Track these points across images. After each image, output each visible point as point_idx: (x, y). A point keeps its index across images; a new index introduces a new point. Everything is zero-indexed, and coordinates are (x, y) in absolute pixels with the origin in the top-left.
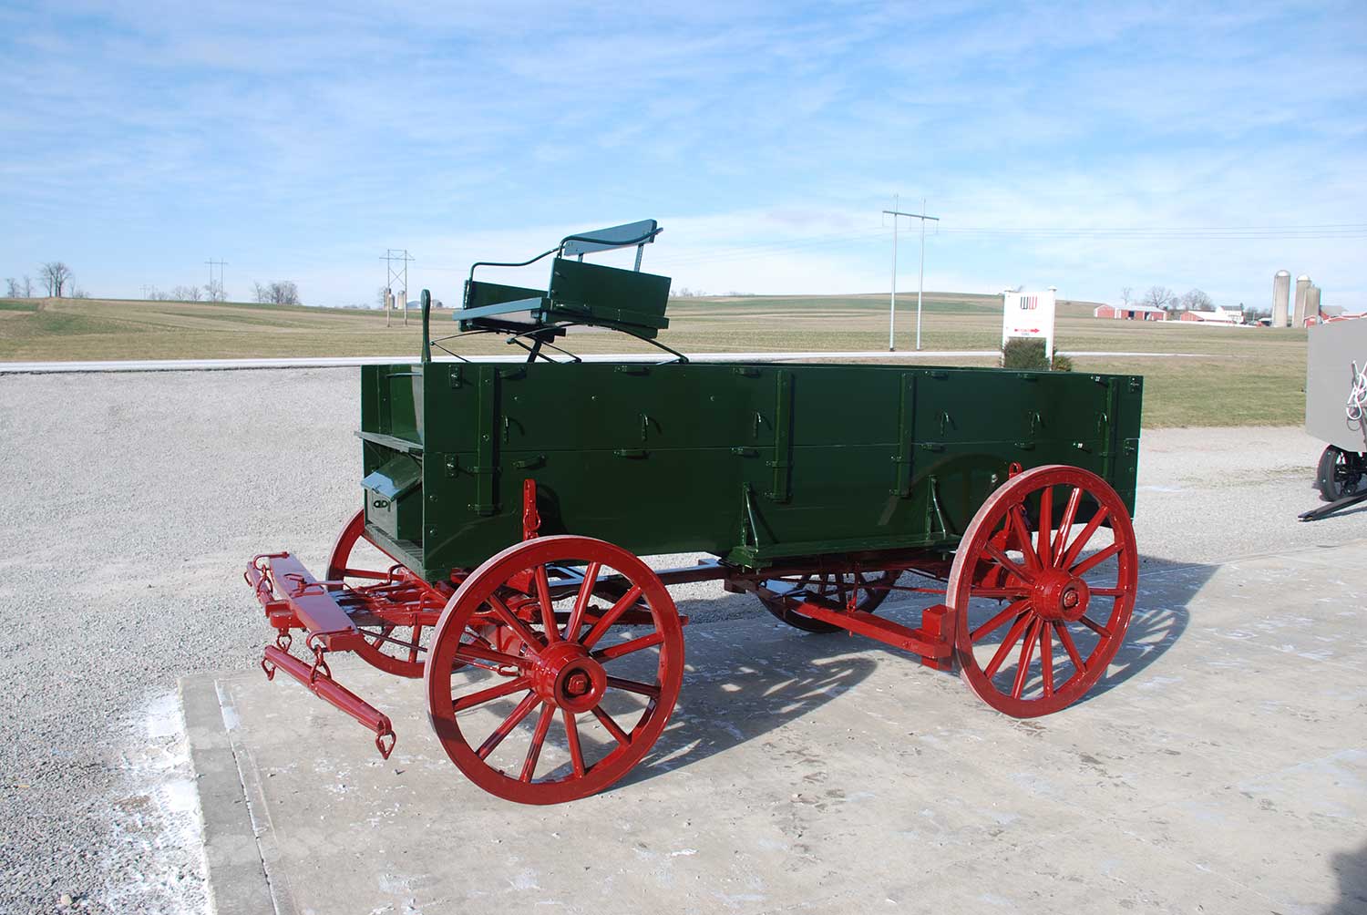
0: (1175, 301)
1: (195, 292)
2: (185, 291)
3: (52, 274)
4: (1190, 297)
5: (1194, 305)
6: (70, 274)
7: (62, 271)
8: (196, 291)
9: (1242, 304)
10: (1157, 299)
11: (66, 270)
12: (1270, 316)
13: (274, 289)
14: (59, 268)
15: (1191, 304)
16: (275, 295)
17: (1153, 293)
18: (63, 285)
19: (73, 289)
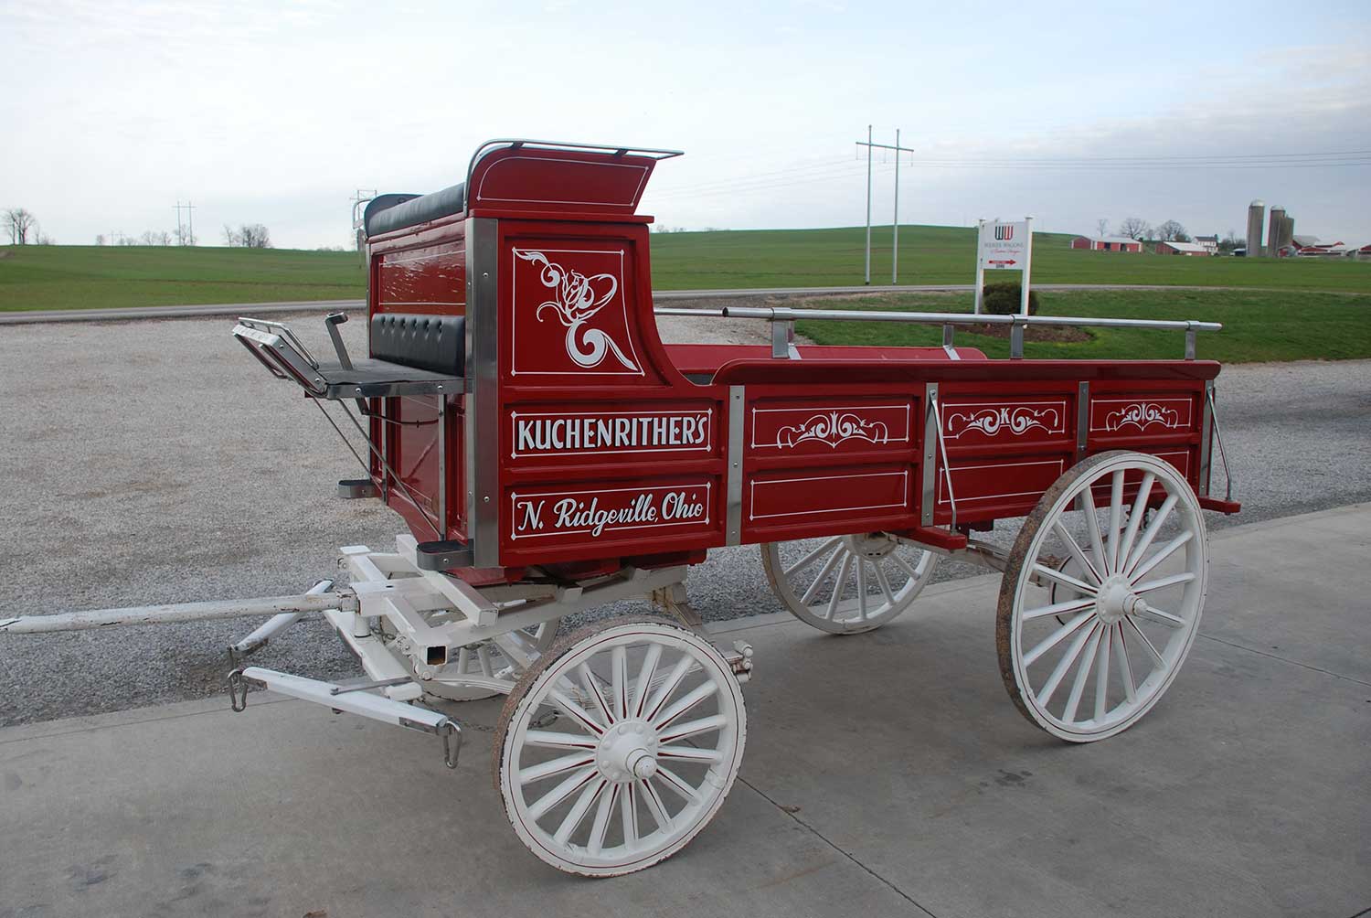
0: (1150, 233)
1: (165, 238)
2: (154, 236)
3: (14, 220)
4: (1166, 229)
5: (1169, 235)
6: (34, 220)
7: (25, 218)
8: (165, 235)
9: (1216, 235)
10: (1133, 230)
11: (29, 216)
12: (1244, 246)
13: (245, 232)
14: (21, 215)
15: (1166, 235)
16: (247, 239)
17: (1129, 224)
18: (26, 231)
19: (37, 236)
